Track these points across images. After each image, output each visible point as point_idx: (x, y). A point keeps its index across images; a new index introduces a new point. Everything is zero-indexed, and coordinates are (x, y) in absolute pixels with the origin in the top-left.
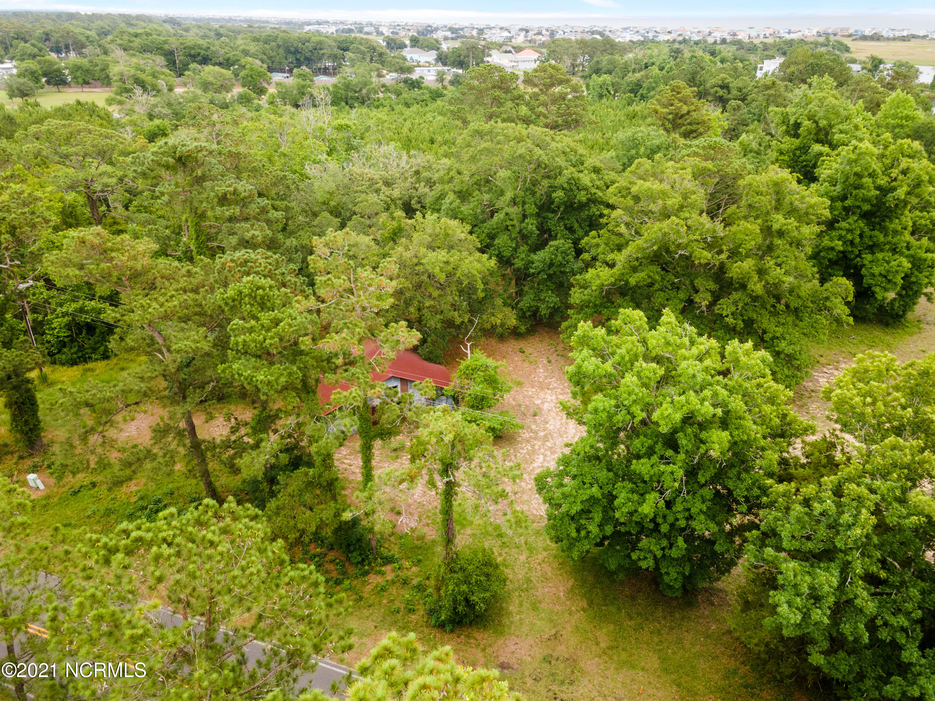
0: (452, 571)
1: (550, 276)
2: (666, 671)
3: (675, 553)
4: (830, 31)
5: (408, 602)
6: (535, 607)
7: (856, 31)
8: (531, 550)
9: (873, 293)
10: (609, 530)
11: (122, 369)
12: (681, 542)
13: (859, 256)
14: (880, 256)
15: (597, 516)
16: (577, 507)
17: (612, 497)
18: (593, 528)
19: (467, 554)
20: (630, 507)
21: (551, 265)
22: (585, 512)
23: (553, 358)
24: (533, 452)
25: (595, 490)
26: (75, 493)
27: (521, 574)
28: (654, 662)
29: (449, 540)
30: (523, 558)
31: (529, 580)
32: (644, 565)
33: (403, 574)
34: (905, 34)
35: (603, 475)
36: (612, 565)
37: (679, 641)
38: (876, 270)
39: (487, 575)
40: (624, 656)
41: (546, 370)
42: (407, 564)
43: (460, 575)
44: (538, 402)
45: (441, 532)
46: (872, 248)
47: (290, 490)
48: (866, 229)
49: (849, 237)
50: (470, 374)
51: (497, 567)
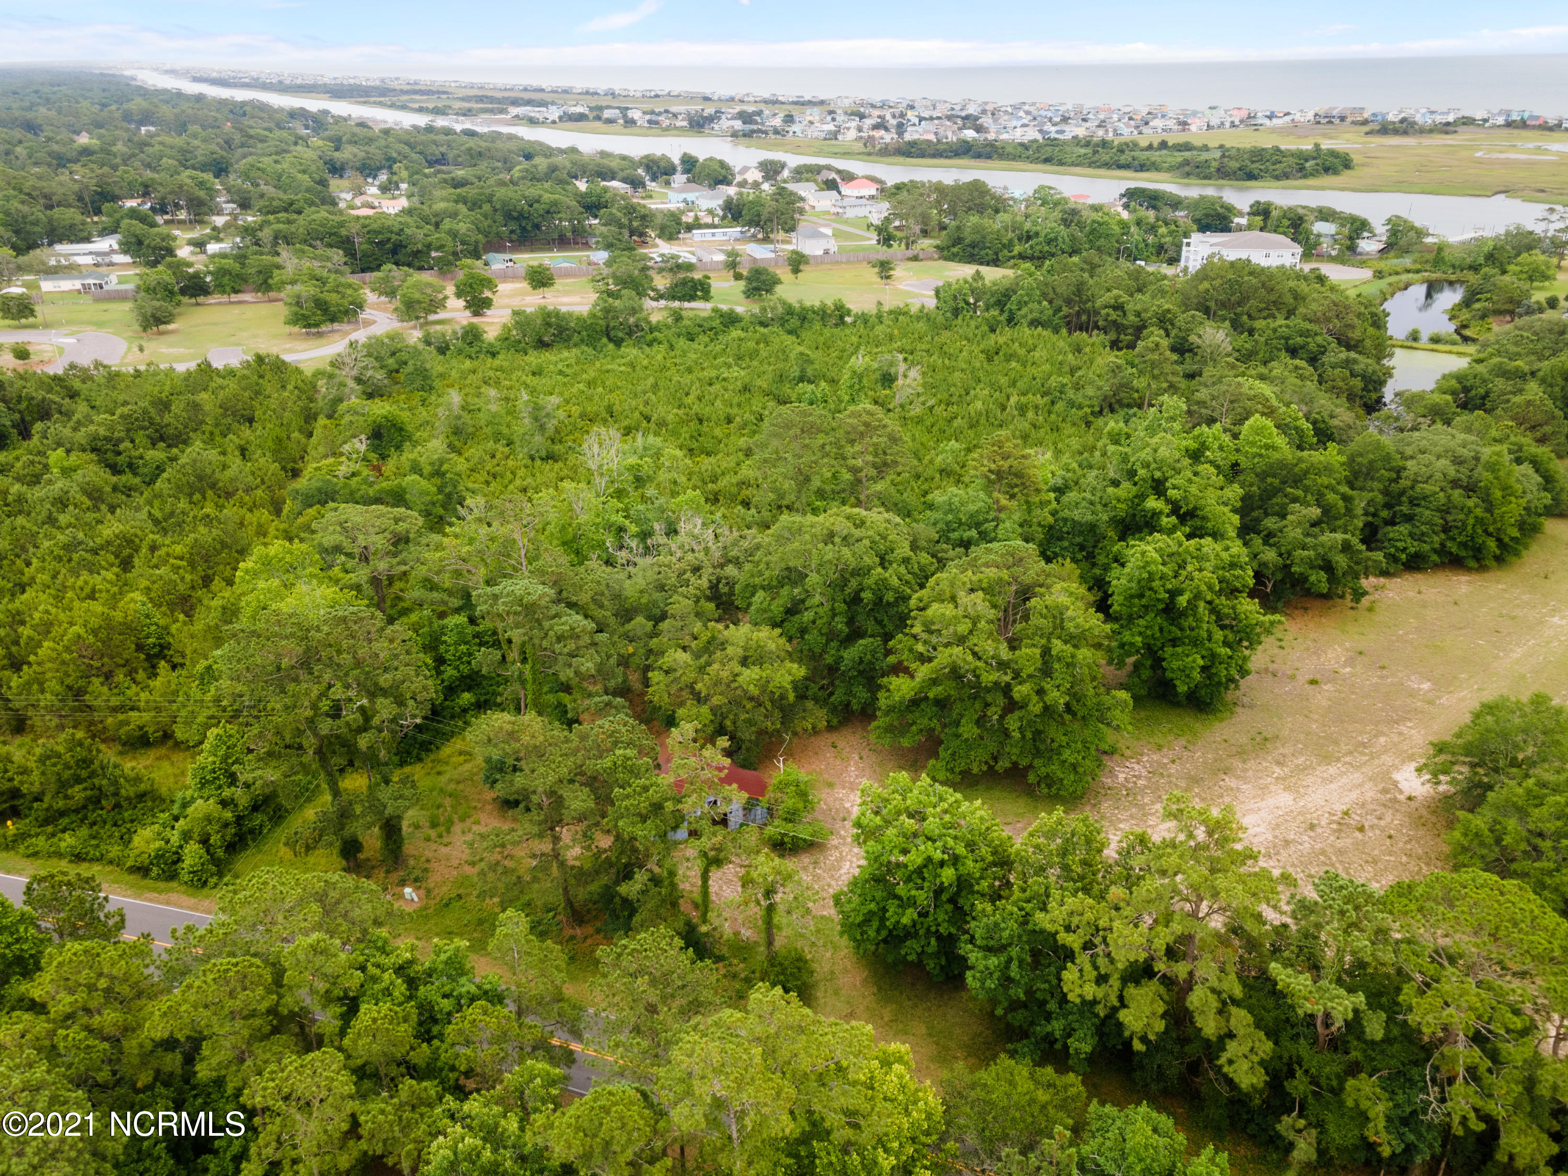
0: (773, 965)
1: (861, 673)
2: (930, 1035)
3: (929, 950)
4: (1335, 113)
5: (738, 991)
6: (836, 993)
7: (1374, 115)
8: (835, 948)
9: (1175, 686)
10: (884, 933)
11: (439, 773)
12: (933, 941)
13: (1162, 648)
14: (1179, 650)
15: (875, 924)
16: (860, 919)
17: (884, 910)
18: (872, 933)
19: (784, 952)
20: (896, 918)
21: (861, 661)
22: (867, 921)
23: (865, 753)
24: (841, 859)
25: (873, 906)
26: (447, 905)
27: (827, 967)
28: (923, 1030)
29: (770, 943)
30: (828, 955)
31: (832, 973)
32: (910, 958)
33: (733, 969)
34: (1451, 118)
35: (879, 895)
36: (890, 960)
37: (945, 1015)
38: (1175, 664)
39: (799, 969)
40: (901, 1026)
41: (858, 768)
42: (735, 961)
43: (778, 969)
44: (848, 805)
45: (763, 935)
46: (1174, 642)
47: (649, 906)
48: (1165, 624)
49: (1149, 633)
50: (782, 787)
51: (806, 962)
